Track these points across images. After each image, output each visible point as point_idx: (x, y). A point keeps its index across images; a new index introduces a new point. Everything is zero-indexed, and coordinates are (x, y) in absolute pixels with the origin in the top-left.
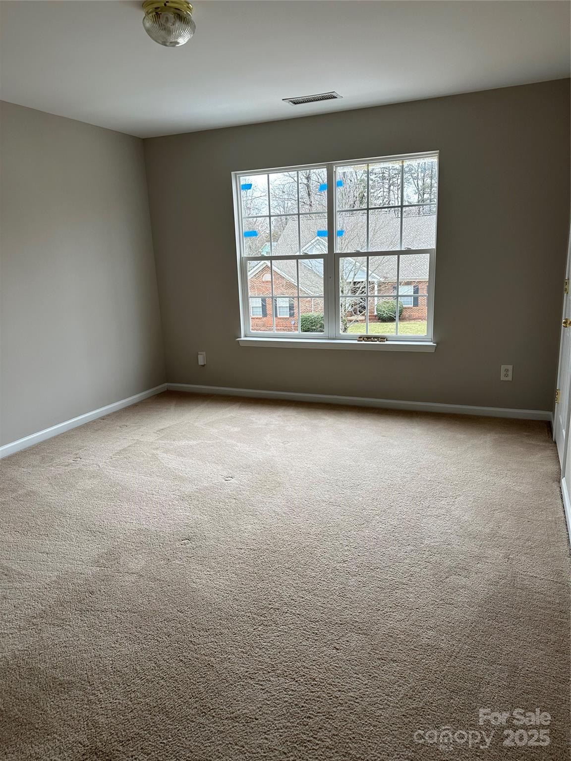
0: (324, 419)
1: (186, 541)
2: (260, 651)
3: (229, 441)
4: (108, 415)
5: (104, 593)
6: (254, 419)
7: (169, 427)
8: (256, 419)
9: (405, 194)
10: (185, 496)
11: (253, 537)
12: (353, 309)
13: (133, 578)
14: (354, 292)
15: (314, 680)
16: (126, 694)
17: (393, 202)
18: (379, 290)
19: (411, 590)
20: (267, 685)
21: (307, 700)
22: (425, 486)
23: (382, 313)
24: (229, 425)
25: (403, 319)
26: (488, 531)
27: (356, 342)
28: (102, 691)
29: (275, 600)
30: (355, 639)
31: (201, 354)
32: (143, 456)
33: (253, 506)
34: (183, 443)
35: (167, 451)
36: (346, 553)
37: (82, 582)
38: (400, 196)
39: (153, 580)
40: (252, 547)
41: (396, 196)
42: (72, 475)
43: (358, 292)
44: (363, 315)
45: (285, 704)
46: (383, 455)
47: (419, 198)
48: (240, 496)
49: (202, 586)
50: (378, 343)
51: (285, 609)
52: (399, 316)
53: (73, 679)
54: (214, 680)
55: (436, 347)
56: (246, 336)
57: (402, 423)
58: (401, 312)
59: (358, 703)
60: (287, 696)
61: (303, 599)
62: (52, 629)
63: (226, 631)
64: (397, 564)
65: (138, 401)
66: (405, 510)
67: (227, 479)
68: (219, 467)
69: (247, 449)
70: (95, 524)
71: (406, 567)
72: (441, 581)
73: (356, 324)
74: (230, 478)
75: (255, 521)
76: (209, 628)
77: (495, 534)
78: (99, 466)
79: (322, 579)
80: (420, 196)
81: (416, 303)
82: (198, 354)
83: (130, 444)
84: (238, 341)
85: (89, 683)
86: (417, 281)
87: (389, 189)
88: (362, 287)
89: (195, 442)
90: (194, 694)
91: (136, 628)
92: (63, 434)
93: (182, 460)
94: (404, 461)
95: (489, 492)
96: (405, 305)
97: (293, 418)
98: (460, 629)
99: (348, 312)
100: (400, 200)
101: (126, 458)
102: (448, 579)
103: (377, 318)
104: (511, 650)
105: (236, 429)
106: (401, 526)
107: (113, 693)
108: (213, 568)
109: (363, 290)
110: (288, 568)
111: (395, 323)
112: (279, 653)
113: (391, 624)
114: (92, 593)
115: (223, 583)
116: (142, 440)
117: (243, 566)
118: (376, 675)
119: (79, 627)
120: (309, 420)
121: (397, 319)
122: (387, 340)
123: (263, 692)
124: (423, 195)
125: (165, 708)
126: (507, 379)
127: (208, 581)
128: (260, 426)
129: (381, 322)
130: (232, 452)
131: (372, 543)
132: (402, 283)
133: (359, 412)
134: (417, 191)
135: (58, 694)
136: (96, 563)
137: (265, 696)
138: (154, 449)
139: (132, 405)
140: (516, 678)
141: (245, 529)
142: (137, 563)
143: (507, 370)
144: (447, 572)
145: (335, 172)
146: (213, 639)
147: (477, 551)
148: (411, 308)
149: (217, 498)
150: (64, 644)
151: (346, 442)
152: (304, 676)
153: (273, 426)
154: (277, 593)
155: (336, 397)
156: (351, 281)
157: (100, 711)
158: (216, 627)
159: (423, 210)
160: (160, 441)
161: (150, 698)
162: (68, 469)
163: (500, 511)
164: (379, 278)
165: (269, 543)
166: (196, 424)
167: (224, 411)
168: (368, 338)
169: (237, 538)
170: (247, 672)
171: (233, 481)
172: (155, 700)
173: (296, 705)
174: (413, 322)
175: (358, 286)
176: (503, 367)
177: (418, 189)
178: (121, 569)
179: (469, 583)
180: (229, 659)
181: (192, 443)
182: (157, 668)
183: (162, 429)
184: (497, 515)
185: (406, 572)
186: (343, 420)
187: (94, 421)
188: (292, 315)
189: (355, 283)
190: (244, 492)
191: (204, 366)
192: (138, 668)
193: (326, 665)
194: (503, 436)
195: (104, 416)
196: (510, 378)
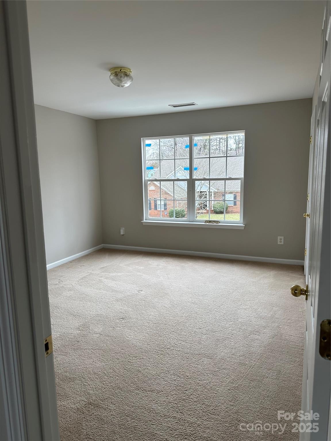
0: (187, 263)
1: (121, 320)
2: (162, 365)
3: (138, 273)
4: (73, 260)
5: (84, 342)
6: (151, 263)
7: (106, 266)
8: (152, 263)
9: (229, 144)
10: (118, 299)
11: (155, 318)
12: (200, 206)
13: (98, 335)
14: (201, 197)
15: (188, 376)
16: (101, 382)
17: (222, 148)
18: (215, 197)
19: (232, 340)
20: (166, 378)
21: (185, 384)
22: (239, 295)
23: (216, 209)
24: (138, 266)
25: (228, 212)
26: (270, 315)
27: (204, 223)
28: (90, 381)
29: (168, 344)
30: (206, 361)
31: (122, 229)
32: (95, 280)
33: (153, 304)
34: (114, 274)
35: (107, 278)
36: (201, 325)
37: (73, 337)
38: (226, 145)
39: (107, 336)
40: (154, 322)
41: (224, 145)
42: (59, 289)
43: (203, 197)
44: (206, 210)
45: (175, 386)
46: (218, 280)
47: (236, 146)
48: (147, 300)
49: (131, 339)
50: (215, 224)
51: (172, 348)
52: (226, 211)
53: (75, 376)
54: (141, 377)
55: (245, 227)
56: (146, 220)
57: (228, 266)
58: (227, 209)
59: (208, 385)
60: (176, 383)
61: (181, 344)
62: (61, 357)
63: (145, 357)
64: (225, 330)
65: (88, 253)
66: (229, 306)
67: (139, 291)
68: (134, 286)
69: (148, 277)
70: (74, 312)
71: (230, 331)
72: (247, 337)
73: (202, 214)
74: (140, 291)
75: (155, 311)
76: (137, 356)
77: (273, 317)
78: (73, 285)
79: (190, 336)
80: (237, 145)
81: (235, 204)
82: (120, 229)
83: (87, 274)
84: (142, 222)
85: (83, 378)
86: (235, 191)
87: (220, 141)
88: (205, 194)
89: (121, 274)
90: (133, 382)
91: (102, 356)
92: (51, 269)
93: (115, 282)
94: (229, 284)
95: (271, 298)
96: (229, 204)
97: (171, 263)
98: (255, 356)
99: (197, 208)
100: (226, 147)
101: (86, 281)
102: (250, 336)
103: (214, 211)
104: (278, 365)
105: (142, 268)
106: (227, 313)
107: (95, 382)
108: (136, 331)
109: (206, 196)
110: (173, 331)
111: (223, 215)
112: (171, 366)
113: (222, 354)
114: (78, 342)
115: (142, 338)
116: (93, 273)
117: (151, 330)
118: (216, 374)
119: (74, 356)
120: (179, 264)
121: (225, 212)
122: (220, 223)
123: (165, 381)
124: (239, 144)
125: (120, 387)
126: (281, 243)
127: (134, 336)
128: (154, 266)
129: (216, 214)
130: (140, 278)
131: (213, 321)
132: (227, 193)
133: (205, 260)
134: (235, 142)
135: (69, 382)
136: (78, 329)
137: (165, 383)
138: (100, 277)
139: (85, 255)
140: (280, 375)
141: (150, 314)
142: (99, 329)
143: (281, 239)
144: (250, 333)
145: (193, 139)
146: (139, 361)
147: (264, 324)
148: (233, 206)
149: (135, 300)
150: (68, 363)
151: (199, 274)
152: (183, 375)
153: (160, 266)
154: (168, 342)
155: (192, 252)
156: (199, 191)
157: (90, 389)
158: (140, 356)
159: (239, 152)
160: (102, 273)
161: (113, 384)
162: (57, 286)
163: (275, 307)
164: (214, 189)
165: (163, 320)
166: (120, 265)
167: (134, 259)
168: (210, 222)
169: (147, 318)
170: (156, 373)
171: (142, 292)
172: (115, 384)
173: (180, 386)
174: (233, 214)
175: (203, 194)
176: (279, 238)
177: (236, 141)
178: (91, 332)
179: (260, 338)
180: (148, 368)
181: (119, 274)
182: (114, 372)
183: (103, 267)
184: (274, 309)
185: (230, 333)
186: (197, 263)
187: (66, 263)
188: (165, 209)
189: (201, 192)
190: (148, 298)
191: (123, 235)
192: (105, 372)
193: (193, 371)
194: (279, 272)
195: (71, 261)
196: (282, 243)
